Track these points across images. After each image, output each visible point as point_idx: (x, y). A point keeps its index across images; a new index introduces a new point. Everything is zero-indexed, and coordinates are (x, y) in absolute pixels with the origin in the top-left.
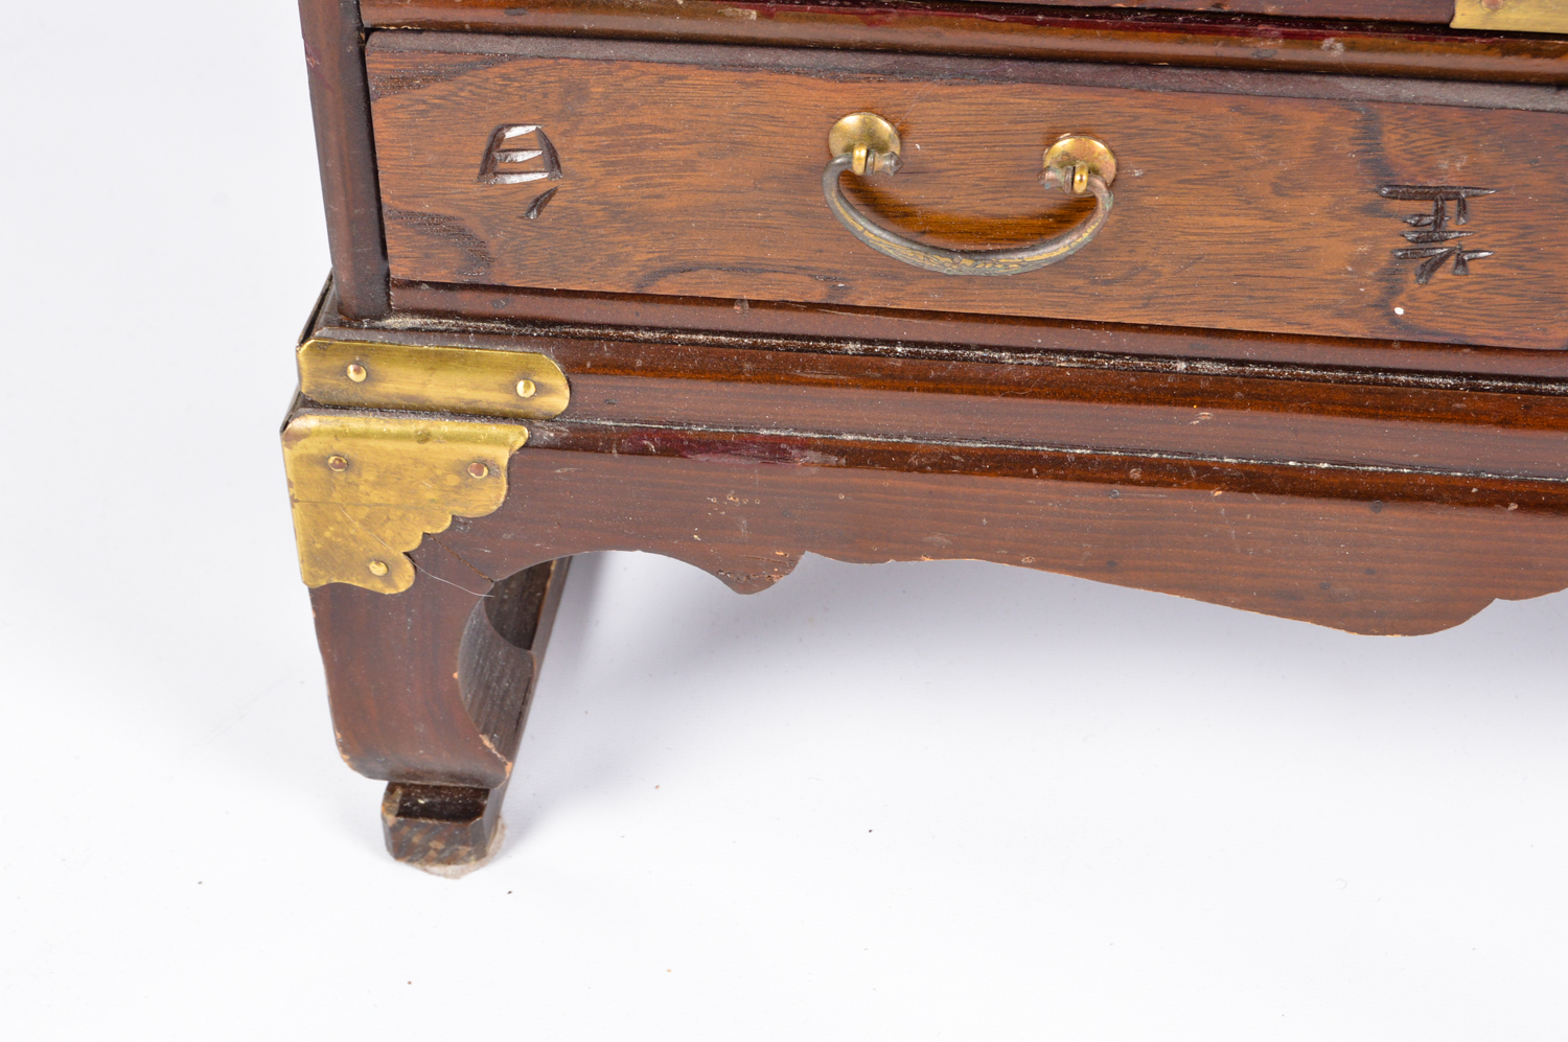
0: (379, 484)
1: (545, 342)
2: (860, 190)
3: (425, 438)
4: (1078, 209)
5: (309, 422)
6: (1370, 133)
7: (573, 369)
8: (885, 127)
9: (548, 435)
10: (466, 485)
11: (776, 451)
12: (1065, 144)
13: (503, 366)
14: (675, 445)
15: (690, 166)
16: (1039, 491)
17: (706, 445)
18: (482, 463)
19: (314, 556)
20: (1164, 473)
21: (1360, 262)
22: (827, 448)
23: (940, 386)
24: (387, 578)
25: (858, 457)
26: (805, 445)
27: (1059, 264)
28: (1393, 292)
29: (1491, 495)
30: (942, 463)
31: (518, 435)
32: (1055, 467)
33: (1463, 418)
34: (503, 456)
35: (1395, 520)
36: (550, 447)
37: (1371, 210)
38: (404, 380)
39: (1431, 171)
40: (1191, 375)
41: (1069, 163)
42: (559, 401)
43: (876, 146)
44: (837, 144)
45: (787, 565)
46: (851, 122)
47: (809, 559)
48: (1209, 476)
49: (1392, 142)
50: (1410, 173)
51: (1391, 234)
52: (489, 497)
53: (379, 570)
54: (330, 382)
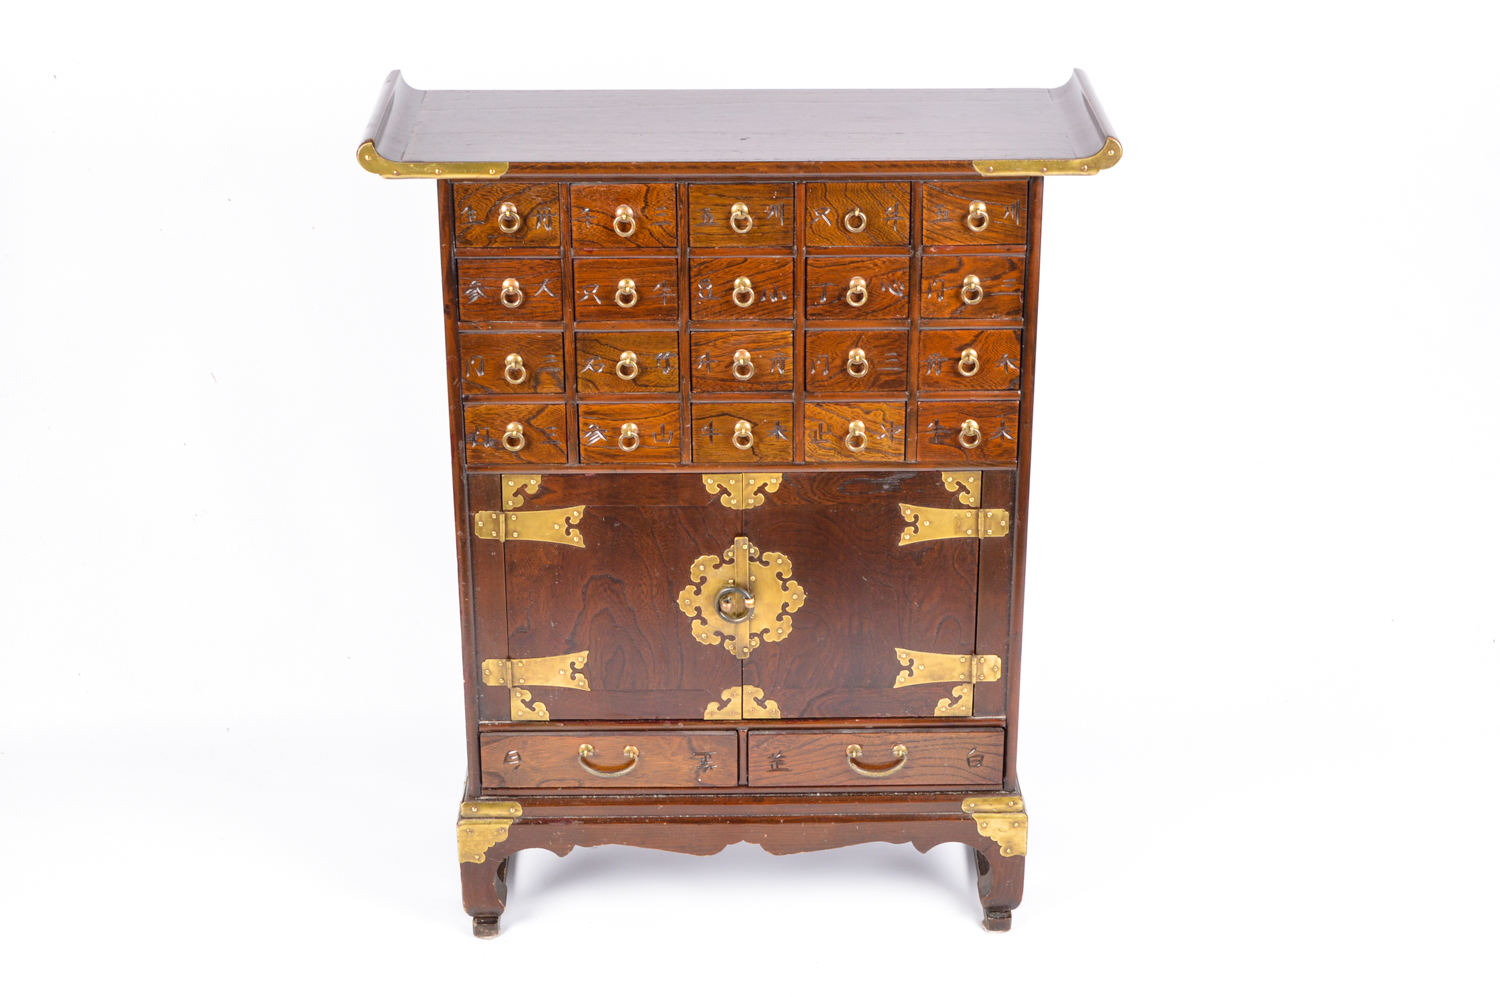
0: (479, 836)
1: (516, 800)
2: (585, 760)
3: (490, 823)
4: (632, 762)
5: (463, 822)
6: (690, 742)
7: (523, 806)
8: (590, 747)
9: (517, 821)
10: (499, 834)
11: (568, 821)
12: (628, 748)
13: (506, 806)
14: (546, 822)
15: (549, 758)
16: (627, 827)
17: (553, 821)
18: (502, 829)
19: (462, 855)
20: (653, 821)
21: (691, 770)
22: (579, 820)
23: (604, 804)
24: (479, 859)
25: (586, 821)
26: (575, 819)
27: (627, 774)
28: (698, 776)
29: (723, 821)
30: (605, 821)
31: (511, 822)
32: (630, 821)
33: (716, 803)
34: (507, 827)
35: (704, 827)
36: (518, 824)
37: (692, 758)
38: (485, 811)
39: (703, 749)
40: (658, 798)
41: (629, 752)
42: (520, 813)
43: (589, 751)
44: (580, 751)
45: (571, 849)
46: (583, 746)
47: (576, 847)
48: (663, 820)
49: (694, 743)
50: (699, 750)
51: (696, 764)
52: (504, 837)
53: (477, 857)
54: (468, 812)
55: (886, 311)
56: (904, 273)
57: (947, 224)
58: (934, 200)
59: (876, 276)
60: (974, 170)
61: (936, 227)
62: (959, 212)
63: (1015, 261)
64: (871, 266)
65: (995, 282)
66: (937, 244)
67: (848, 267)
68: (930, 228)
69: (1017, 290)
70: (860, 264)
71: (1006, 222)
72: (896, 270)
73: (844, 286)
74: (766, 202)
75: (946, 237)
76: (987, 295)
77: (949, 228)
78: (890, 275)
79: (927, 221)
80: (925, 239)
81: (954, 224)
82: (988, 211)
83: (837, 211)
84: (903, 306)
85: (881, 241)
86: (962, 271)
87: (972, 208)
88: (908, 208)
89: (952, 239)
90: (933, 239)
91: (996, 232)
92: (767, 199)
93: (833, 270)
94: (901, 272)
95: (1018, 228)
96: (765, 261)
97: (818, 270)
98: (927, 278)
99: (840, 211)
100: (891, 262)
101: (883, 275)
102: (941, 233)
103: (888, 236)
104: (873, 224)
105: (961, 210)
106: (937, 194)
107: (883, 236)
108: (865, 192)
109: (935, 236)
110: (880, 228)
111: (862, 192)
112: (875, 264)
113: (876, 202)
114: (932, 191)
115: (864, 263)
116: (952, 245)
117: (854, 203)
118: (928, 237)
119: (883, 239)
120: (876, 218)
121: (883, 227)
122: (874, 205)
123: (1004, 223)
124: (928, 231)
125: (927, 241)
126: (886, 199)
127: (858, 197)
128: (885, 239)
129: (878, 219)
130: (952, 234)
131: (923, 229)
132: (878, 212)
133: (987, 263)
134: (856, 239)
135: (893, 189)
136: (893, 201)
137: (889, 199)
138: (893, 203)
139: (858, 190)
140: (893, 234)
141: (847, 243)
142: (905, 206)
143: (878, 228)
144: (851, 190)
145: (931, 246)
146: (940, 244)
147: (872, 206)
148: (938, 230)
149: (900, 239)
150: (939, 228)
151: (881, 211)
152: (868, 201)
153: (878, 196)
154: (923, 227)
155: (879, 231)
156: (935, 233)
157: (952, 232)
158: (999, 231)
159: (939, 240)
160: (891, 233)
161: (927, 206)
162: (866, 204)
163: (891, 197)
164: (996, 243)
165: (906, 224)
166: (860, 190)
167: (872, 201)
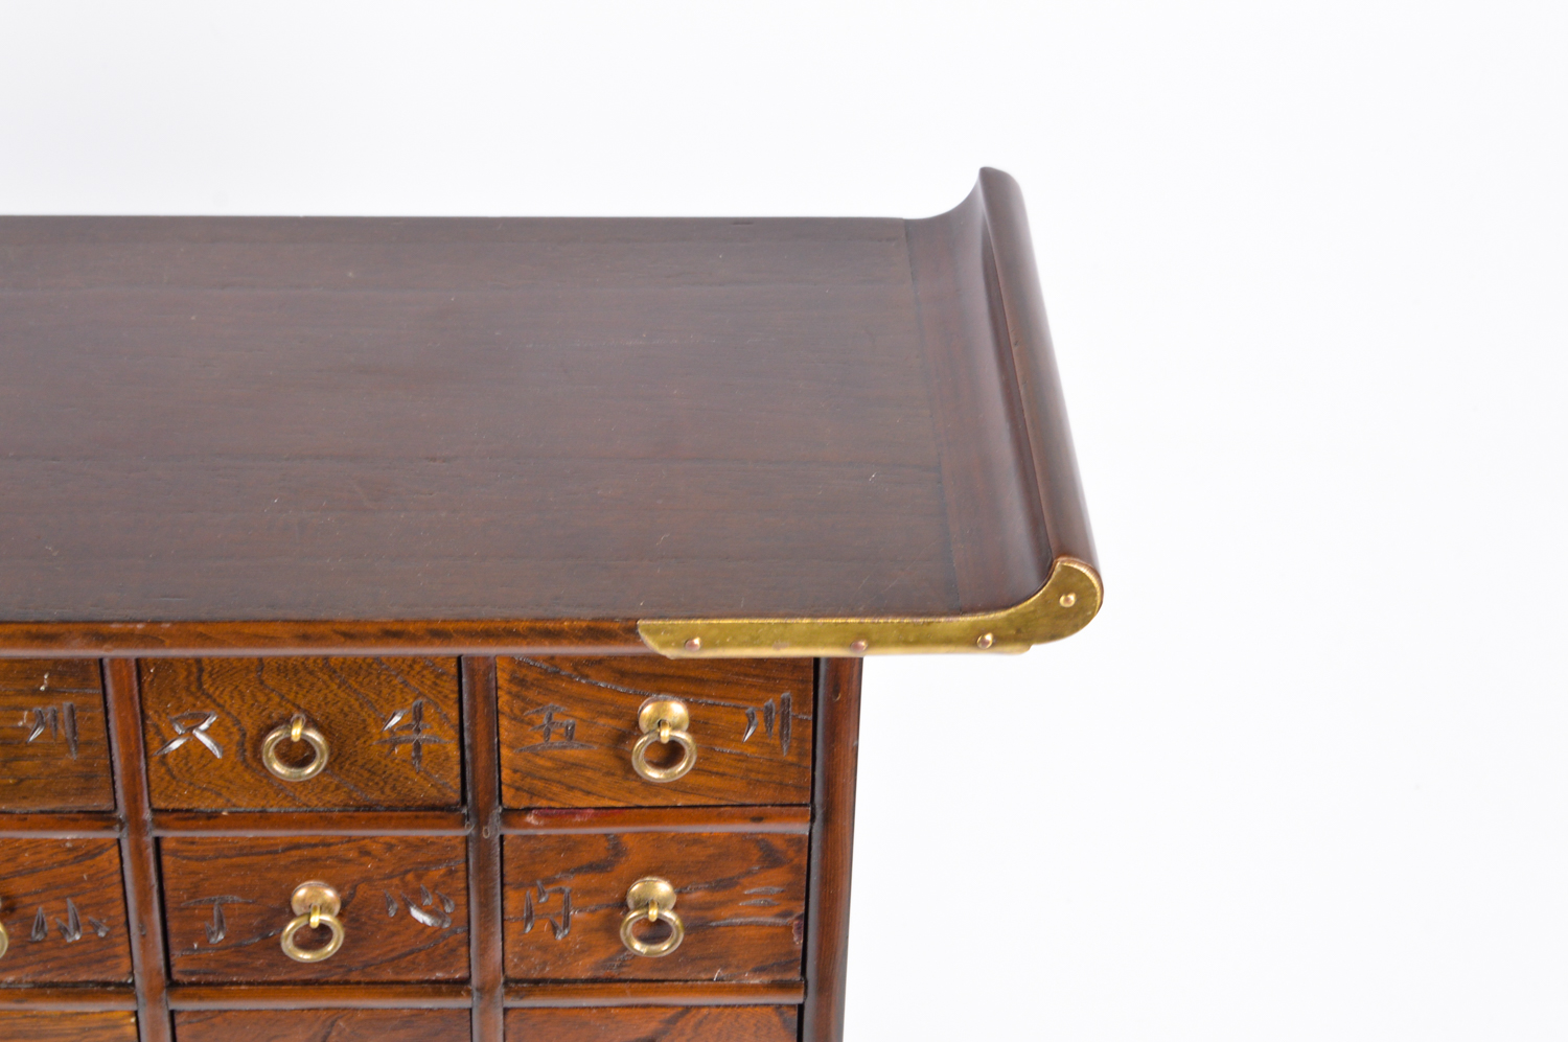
55: (403, 964)
56: (451, 873)
57: (575, 754)
58: (532, 694)
59: (368, 880)
60: (642, 644)
61: (540, 762)
62: (606, 724)
63: (779, 844)
64: (351, 855)
65: (719, 896)
66: (543, 803)
67: (283, 860)
68: (520, 763)
69: (785, 915)
70: (320, 851)
71: (750, 751)
72: (427, 865)
73: (275, 904)
74: (20, 699)
75: (571, 788)
76: (697, 928)
77: (577, 764)
78: (410, 877)
79: (511, 747)
80: (507, 791)
81: (595, 758)
82: (694, 727)
83: (237, 722)
84: (453, 951)
85: (375, 796)
86: (623, 868)
87: (646, 714)
88: (454, 714)
89: (588, 793)
90: (532, 793)
91: (722, 775)
92: (20, 693)
93: (239, 866)
94: (443, 870)
96: (35, 845)
97: (194, 865)
98: (519, 886)
99: (247, 722)
100: (410, 846)
101: (390, 876)
102: (557, 776)
103: (398, 784)
104: (347, 759)
105: (612, 718)
106: (538, 680)
107: (382, 784)
108: (320, 675)
109: (540, 785)
110: (369, 766)
111: (311, 673)
112: (360, 852)
113: (357, 700)
114: (524, 671)
115: (333, 848)
116: (590, 808)
117: (289, 701)
118: (518, 789)
119: (383, 793)
120: (358, 739)
121: (379, 763)
122: (350, 707)
123: (746, 752)
124: (515, 771)
125: (514, 797)
126: (385, 691)
127: (299, 685)
128: (387, 790)
129: (365, 742)
130: (589, 780)
131: (502, 768)
132: (362, 726)
133: (694, 849)
134: (301, 792)
135: (404, 667)
136: (408, 697)
137: (393, 691)
138: (406, 700)
139: (300, 668)
140: (412, 780)
141: (272, 802)
142: (445, 710)
143: (362, 767)
144: (278, 669)
145: (528, 810)
146: (553, 804)
147: (346, 709)
148: (548, 769)
149: (434, 792)
150: (549, 764)
151: (370, 721)
152: (330, 696)
153: (361, 684)
154: (502, 762)
155: (366, 775)
156: (541, 778)
157: (589, 774)
158: (727, 770)
159: (550, 795)
160: (407, 778)
161: (512, 710)
162: (326, 704)
163: (401, 686)
164: (723, 803)
165: (450, 754)
166: (306, 668)
167: (342, 695)
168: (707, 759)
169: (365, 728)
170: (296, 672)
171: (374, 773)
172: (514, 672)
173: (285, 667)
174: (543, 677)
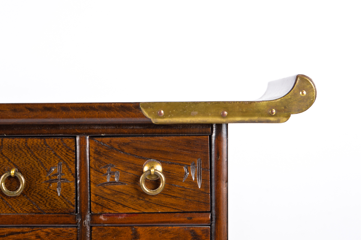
57: (119, 187)
58: (103, 159)
60: (144, 116)
61: (106, 191)
62: (131, 173)
66: (107, 211)
68: (98, 192)
71: (186, 186)
75: (118, 204)
77: (120, 193)
79: (95, 184)
80: (93, 206)
81: (127, 188)
82: (164, 172)
85: (42, 207)
87: (146, 168)
88: (73, 169)
89: (124, 206)
90: (103, 206)
91: (176, 197)
95: (200, 192)
100: (55, 233)
102: (112, 198)
103: (52, 202)
104: (33, 190)
105: (133, 170)
106: (105, 152)
107: (45, 202)
108: (24, 150)
109: (105, 202)
110: (40, 193)
111: (20, 149)
112: (36, 236)
113: (37, 162)
114: (100, 148)
115: (26, 234)
116: (125, 213)
117: (12, 162)
118: (97, 204)
119: (46, 206)
120: (37, 180)
121: (45, 192)
122: (34, 165)
123: (185, 186)
124: (96, 195)
125: (95, 208)
126: (48, 157)
127: (16, 155)
128: (47, 205)
129: (39, 182)
130: (124, 199)
131: (91, 194)
132: (39, 174)
133: (165, 235)
134: (15, 206)
135: (55, 146)
136: (56, 160)
137: (51, 157)
138: (56, 162)
139: (17, 147)
140: (57, 200)
141: (3, 211)
142: (70, 166)
143: (38, 194)
144: (8, 147)
145: (101, 214)
146: (111, 212)
147: (33, 166)
148: (109, 194)
149: (65, 206)
150: (109, 192)
151: (42, 172)
152: (27, 159)
153: (39, 155)
154: (91, 191)
155: (40, 197)
156: (106, 199)
157: (124, 197)
158: (178, 195)
159: (109, 207)
160: (55, 199)
161: (95, 166)
162: (26, 163)
163: (54, 155)
164: (177, 211)
165: (72, 187)
166: (19, 147)
167: (32, 159)
168: (170, 190)
169: (40, 175)
170: (15, 148)
171: (43, 197)
172: (96, 148)
173: (11, 146)
174: (107, 151)
